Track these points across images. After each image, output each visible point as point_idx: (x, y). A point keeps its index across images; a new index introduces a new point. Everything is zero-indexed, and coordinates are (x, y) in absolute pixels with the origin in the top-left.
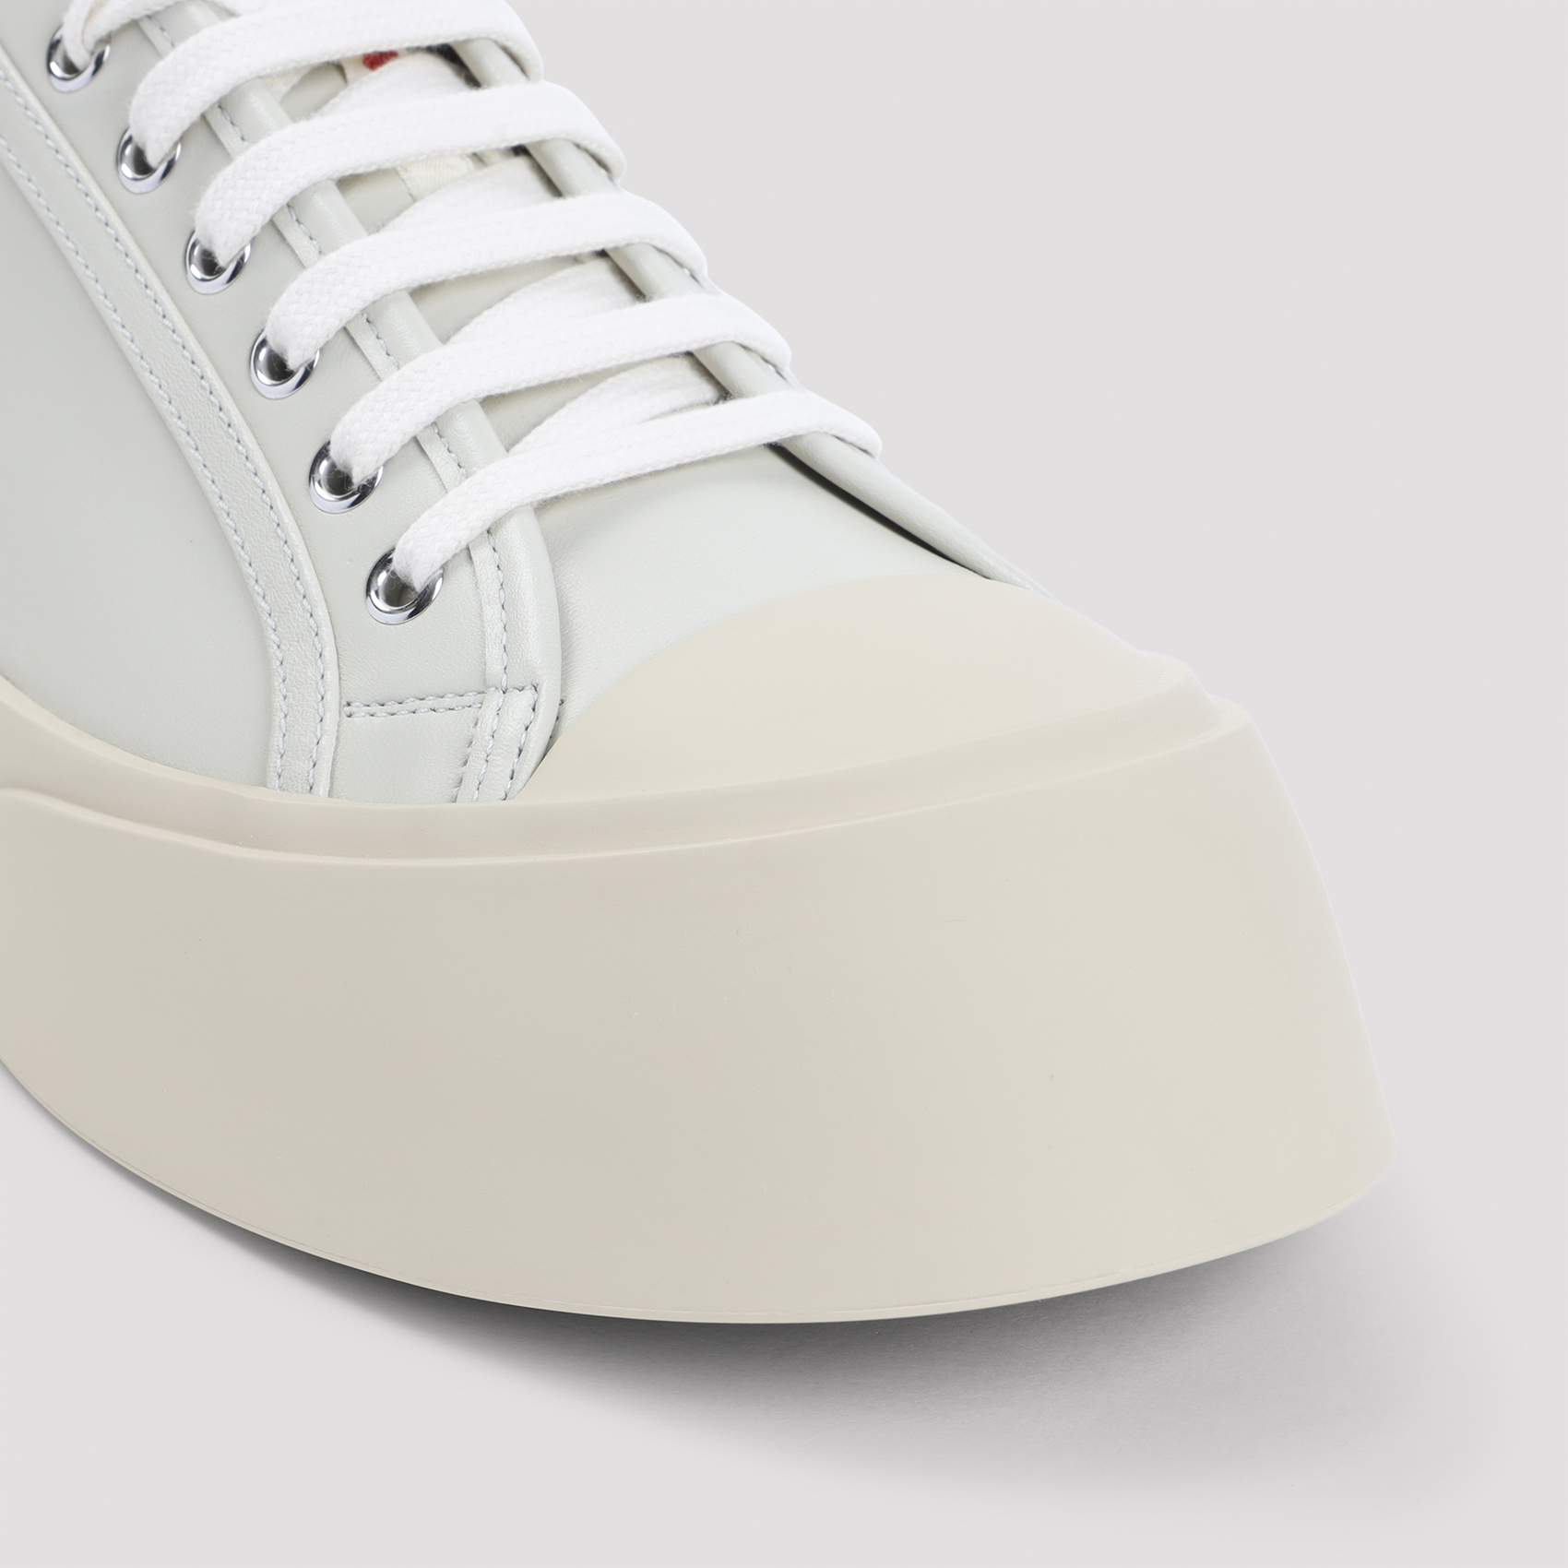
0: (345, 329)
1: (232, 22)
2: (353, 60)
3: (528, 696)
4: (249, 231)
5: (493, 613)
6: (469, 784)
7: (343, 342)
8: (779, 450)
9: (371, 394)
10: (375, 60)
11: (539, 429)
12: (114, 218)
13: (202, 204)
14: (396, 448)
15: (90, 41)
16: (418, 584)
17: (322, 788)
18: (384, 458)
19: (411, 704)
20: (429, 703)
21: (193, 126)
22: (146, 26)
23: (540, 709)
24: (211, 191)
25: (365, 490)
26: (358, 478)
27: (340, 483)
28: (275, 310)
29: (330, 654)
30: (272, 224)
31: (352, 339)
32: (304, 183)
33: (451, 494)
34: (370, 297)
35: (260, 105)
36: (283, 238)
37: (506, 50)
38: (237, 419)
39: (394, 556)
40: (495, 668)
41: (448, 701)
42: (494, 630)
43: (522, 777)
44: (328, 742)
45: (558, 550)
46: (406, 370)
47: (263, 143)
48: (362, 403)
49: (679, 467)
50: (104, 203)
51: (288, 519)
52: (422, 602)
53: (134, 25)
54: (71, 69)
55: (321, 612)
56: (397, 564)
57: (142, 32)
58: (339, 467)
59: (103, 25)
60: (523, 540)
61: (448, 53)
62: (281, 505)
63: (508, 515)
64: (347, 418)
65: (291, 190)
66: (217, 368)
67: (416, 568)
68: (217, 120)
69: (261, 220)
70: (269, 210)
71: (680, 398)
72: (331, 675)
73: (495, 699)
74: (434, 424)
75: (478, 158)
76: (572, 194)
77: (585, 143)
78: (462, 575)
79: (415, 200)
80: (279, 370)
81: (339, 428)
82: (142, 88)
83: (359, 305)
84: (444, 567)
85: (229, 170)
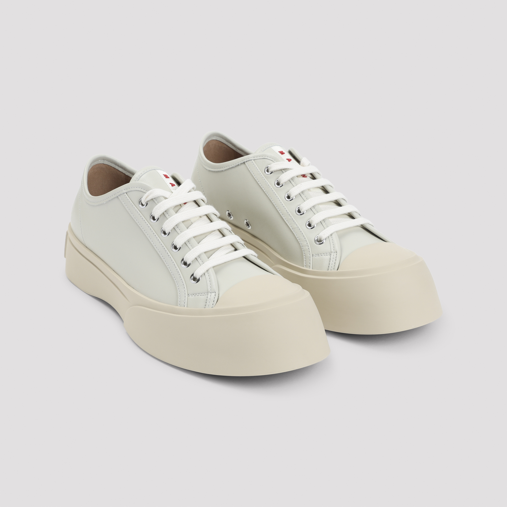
0: (185, 243)
1: (167, 200)
2: (182, 204)
3: (214, 294)
4: (171, 229)
5: (208, 282)
6: (207, 306)
7: (185, 245)
8: (244, 257)
9: (189, 252)
10: (185, 203)
11: (212, 256)
12: (150, 226)
13: (164, 225)
14: (193, 259)
15: (146, 201)
16: (198, 278)
17: (186, 306)
18: (192, 261)
19: (198, 294)
20: (200, 294)
21: (162, 214)
22: (154, 200)
23: (216, 295)
24: (165, 223)
25: (189, 265)
26: (188, 263)
27: (185, 264)
28: (175, 240)
29: (186, 288)
30: (174, 228)
31: (186, 244)
32: (178, 222)
33: (201, 266)
34: (188, 238)
35: (172, 211)
36: (175, 230)
37: (202, 200)
38: (170, 255)
39: (194, 274)
40: (209, 290)
41: (203, 294)
42: (209, 284)
43: (214, 305)
44: (186, 300)
45: (216, 272)
46: (194, 249)
47: (172, 217)
48: (188, 253)
49: (231, 260)
50: (148, 224)
51: (178, 269)
52: (198, 280)
53: (152, 199)
54: (143, 205)
55: (184, 282)
56: (194, 275)
57: (153, 200)
58: (185, 262)
59: (148, 199)
60: (212, 272)
61: (195, 202)
62: (177, 267)
63: (210, 268)
64: (186, 255)
65: (176, 224)
66: (166, 247)
67: (197, 276)
68: (165, 213)
69: (172, 228)
70: (173, 226)
71: (230, 250)
72: (186, 291)
73: (209, 294)
74: (198, 256)
75: (200, 217)
76: (214, 222)
77: (214, 213)
78: (204, 277)
79: (192, 223)
80: (175, 248)
81: (185, 256)
82: (154, 209)
83: (187, 239)
84: (201, 276)
85: (168, 220)
